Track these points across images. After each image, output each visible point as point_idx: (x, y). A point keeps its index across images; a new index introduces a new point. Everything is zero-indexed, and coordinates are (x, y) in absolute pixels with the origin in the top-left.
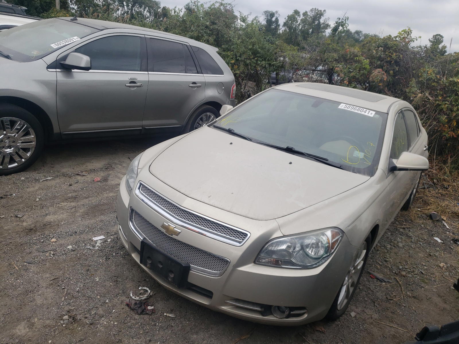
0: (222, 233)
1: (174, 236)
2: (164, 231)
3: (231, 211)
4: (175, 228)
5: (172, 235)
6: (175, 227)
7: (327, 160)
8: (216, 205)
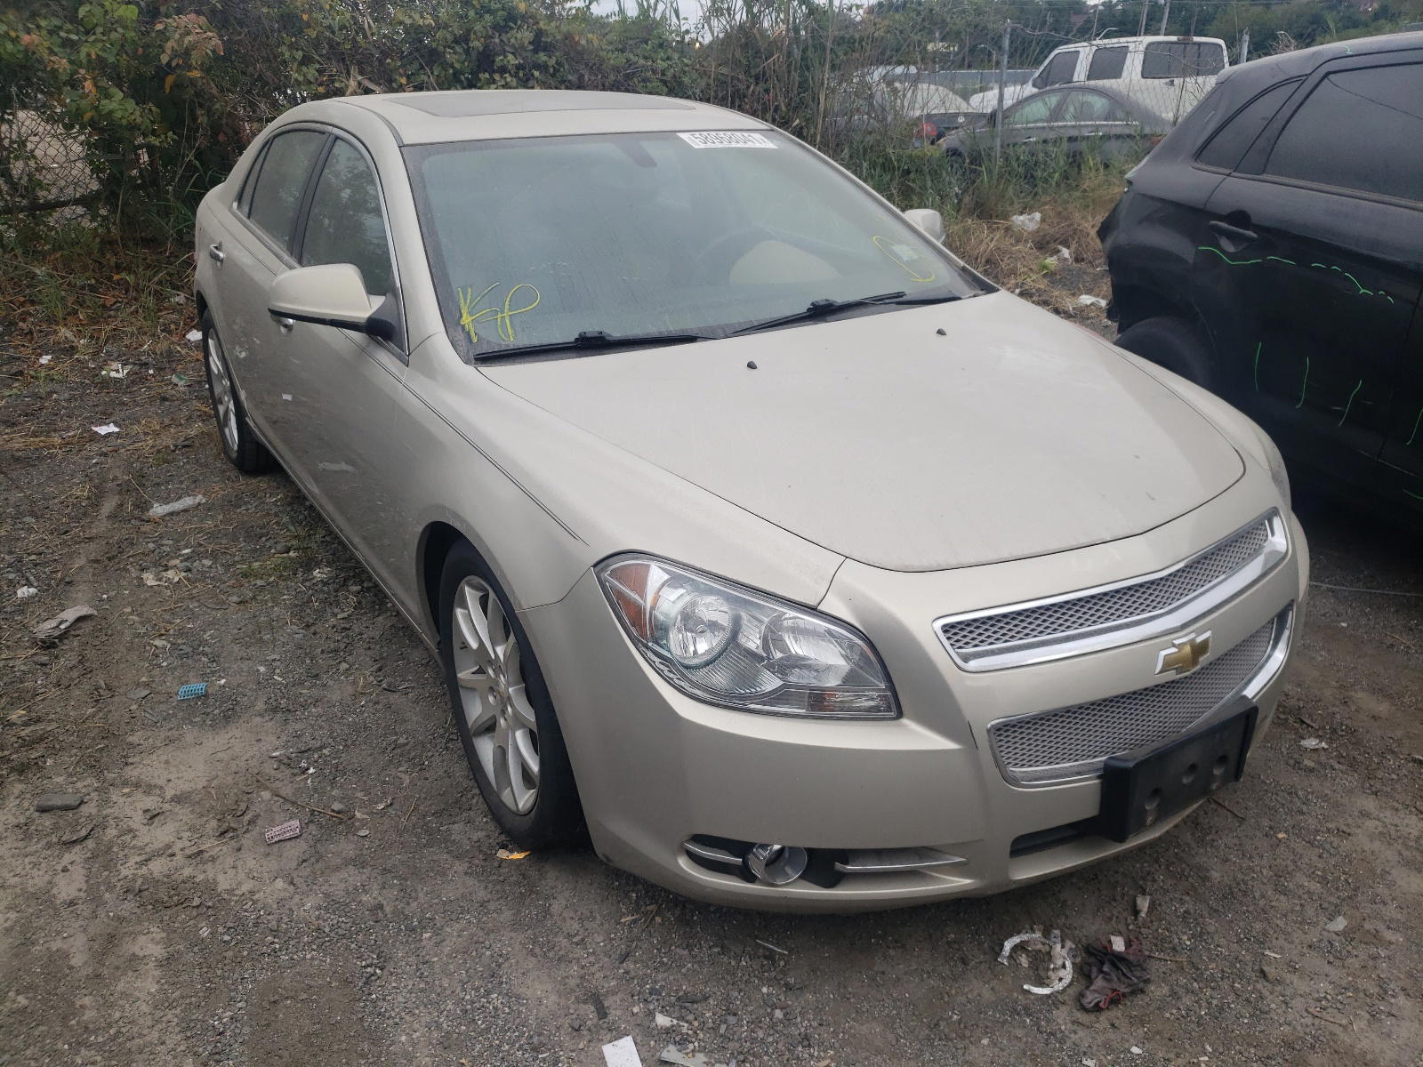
1: (1202, 661)
4: (1195, 638)
6: (1193, 635)
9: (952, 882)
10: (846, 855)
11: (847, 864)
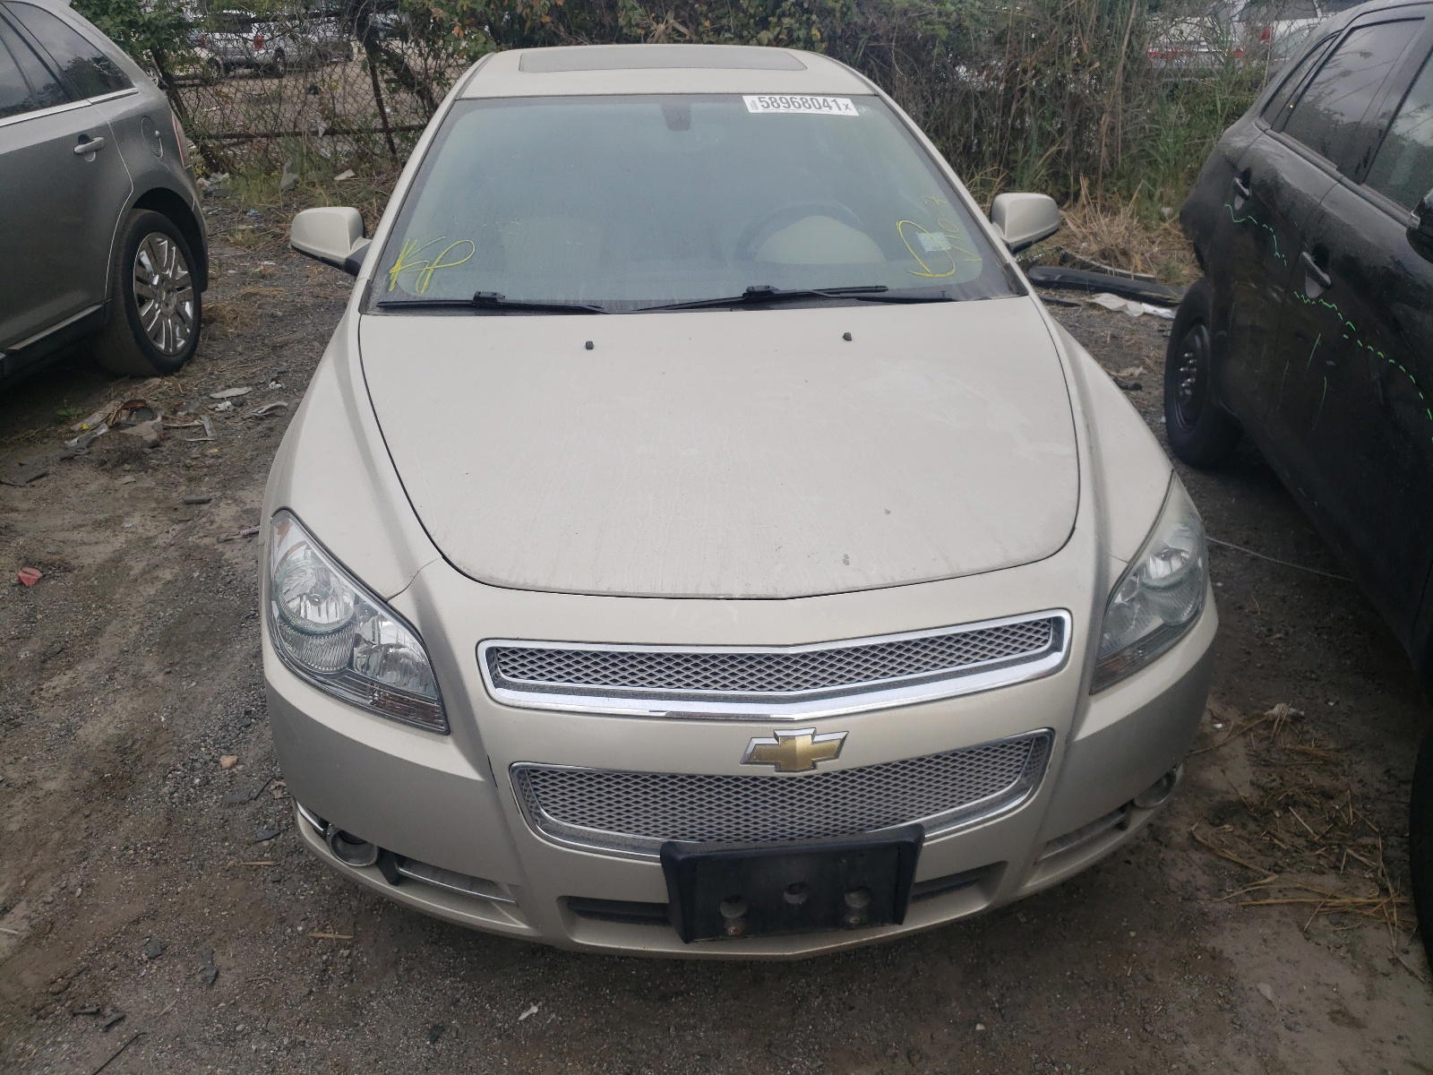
0: (991, 654)
1: (825, 766)
2: (768, 770)
3: (956, 571)
4: (813, 735)
5: (814, 767)
6: (811, 731)
7: (884, 289)
8: (898, 580)
9: (514, 923)
10: (403, 860)
11: (402, 867)
